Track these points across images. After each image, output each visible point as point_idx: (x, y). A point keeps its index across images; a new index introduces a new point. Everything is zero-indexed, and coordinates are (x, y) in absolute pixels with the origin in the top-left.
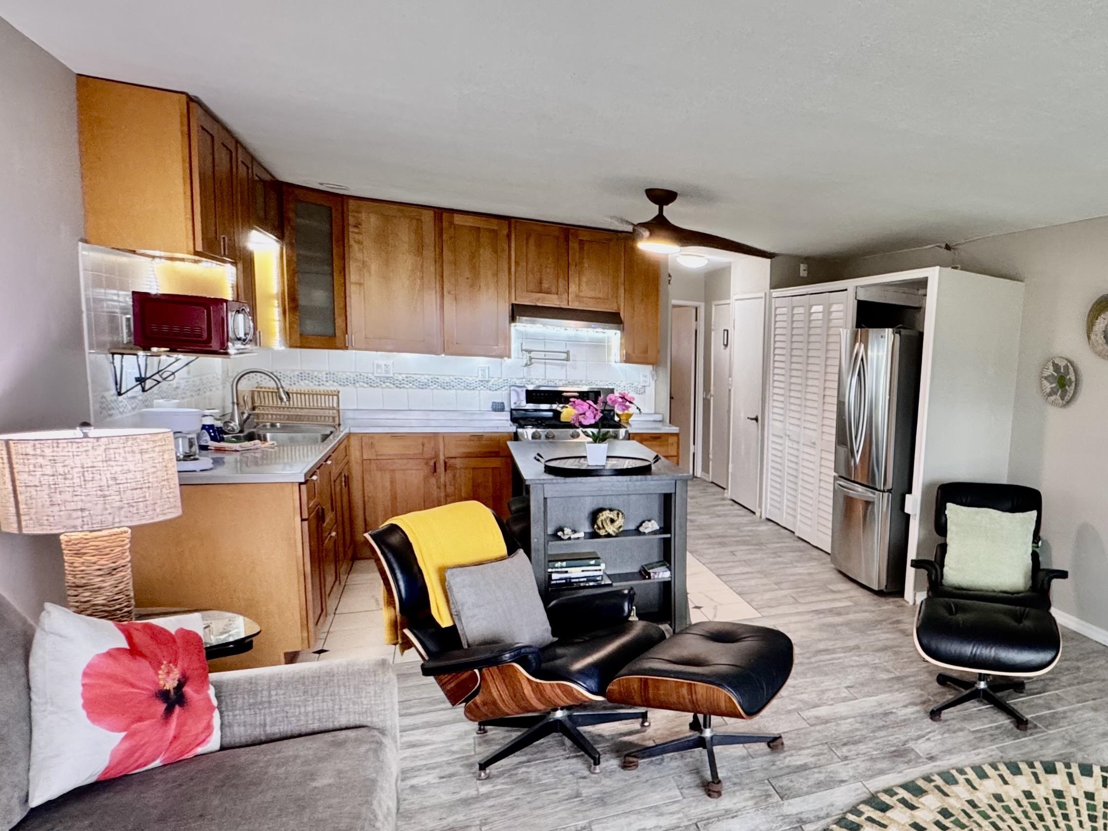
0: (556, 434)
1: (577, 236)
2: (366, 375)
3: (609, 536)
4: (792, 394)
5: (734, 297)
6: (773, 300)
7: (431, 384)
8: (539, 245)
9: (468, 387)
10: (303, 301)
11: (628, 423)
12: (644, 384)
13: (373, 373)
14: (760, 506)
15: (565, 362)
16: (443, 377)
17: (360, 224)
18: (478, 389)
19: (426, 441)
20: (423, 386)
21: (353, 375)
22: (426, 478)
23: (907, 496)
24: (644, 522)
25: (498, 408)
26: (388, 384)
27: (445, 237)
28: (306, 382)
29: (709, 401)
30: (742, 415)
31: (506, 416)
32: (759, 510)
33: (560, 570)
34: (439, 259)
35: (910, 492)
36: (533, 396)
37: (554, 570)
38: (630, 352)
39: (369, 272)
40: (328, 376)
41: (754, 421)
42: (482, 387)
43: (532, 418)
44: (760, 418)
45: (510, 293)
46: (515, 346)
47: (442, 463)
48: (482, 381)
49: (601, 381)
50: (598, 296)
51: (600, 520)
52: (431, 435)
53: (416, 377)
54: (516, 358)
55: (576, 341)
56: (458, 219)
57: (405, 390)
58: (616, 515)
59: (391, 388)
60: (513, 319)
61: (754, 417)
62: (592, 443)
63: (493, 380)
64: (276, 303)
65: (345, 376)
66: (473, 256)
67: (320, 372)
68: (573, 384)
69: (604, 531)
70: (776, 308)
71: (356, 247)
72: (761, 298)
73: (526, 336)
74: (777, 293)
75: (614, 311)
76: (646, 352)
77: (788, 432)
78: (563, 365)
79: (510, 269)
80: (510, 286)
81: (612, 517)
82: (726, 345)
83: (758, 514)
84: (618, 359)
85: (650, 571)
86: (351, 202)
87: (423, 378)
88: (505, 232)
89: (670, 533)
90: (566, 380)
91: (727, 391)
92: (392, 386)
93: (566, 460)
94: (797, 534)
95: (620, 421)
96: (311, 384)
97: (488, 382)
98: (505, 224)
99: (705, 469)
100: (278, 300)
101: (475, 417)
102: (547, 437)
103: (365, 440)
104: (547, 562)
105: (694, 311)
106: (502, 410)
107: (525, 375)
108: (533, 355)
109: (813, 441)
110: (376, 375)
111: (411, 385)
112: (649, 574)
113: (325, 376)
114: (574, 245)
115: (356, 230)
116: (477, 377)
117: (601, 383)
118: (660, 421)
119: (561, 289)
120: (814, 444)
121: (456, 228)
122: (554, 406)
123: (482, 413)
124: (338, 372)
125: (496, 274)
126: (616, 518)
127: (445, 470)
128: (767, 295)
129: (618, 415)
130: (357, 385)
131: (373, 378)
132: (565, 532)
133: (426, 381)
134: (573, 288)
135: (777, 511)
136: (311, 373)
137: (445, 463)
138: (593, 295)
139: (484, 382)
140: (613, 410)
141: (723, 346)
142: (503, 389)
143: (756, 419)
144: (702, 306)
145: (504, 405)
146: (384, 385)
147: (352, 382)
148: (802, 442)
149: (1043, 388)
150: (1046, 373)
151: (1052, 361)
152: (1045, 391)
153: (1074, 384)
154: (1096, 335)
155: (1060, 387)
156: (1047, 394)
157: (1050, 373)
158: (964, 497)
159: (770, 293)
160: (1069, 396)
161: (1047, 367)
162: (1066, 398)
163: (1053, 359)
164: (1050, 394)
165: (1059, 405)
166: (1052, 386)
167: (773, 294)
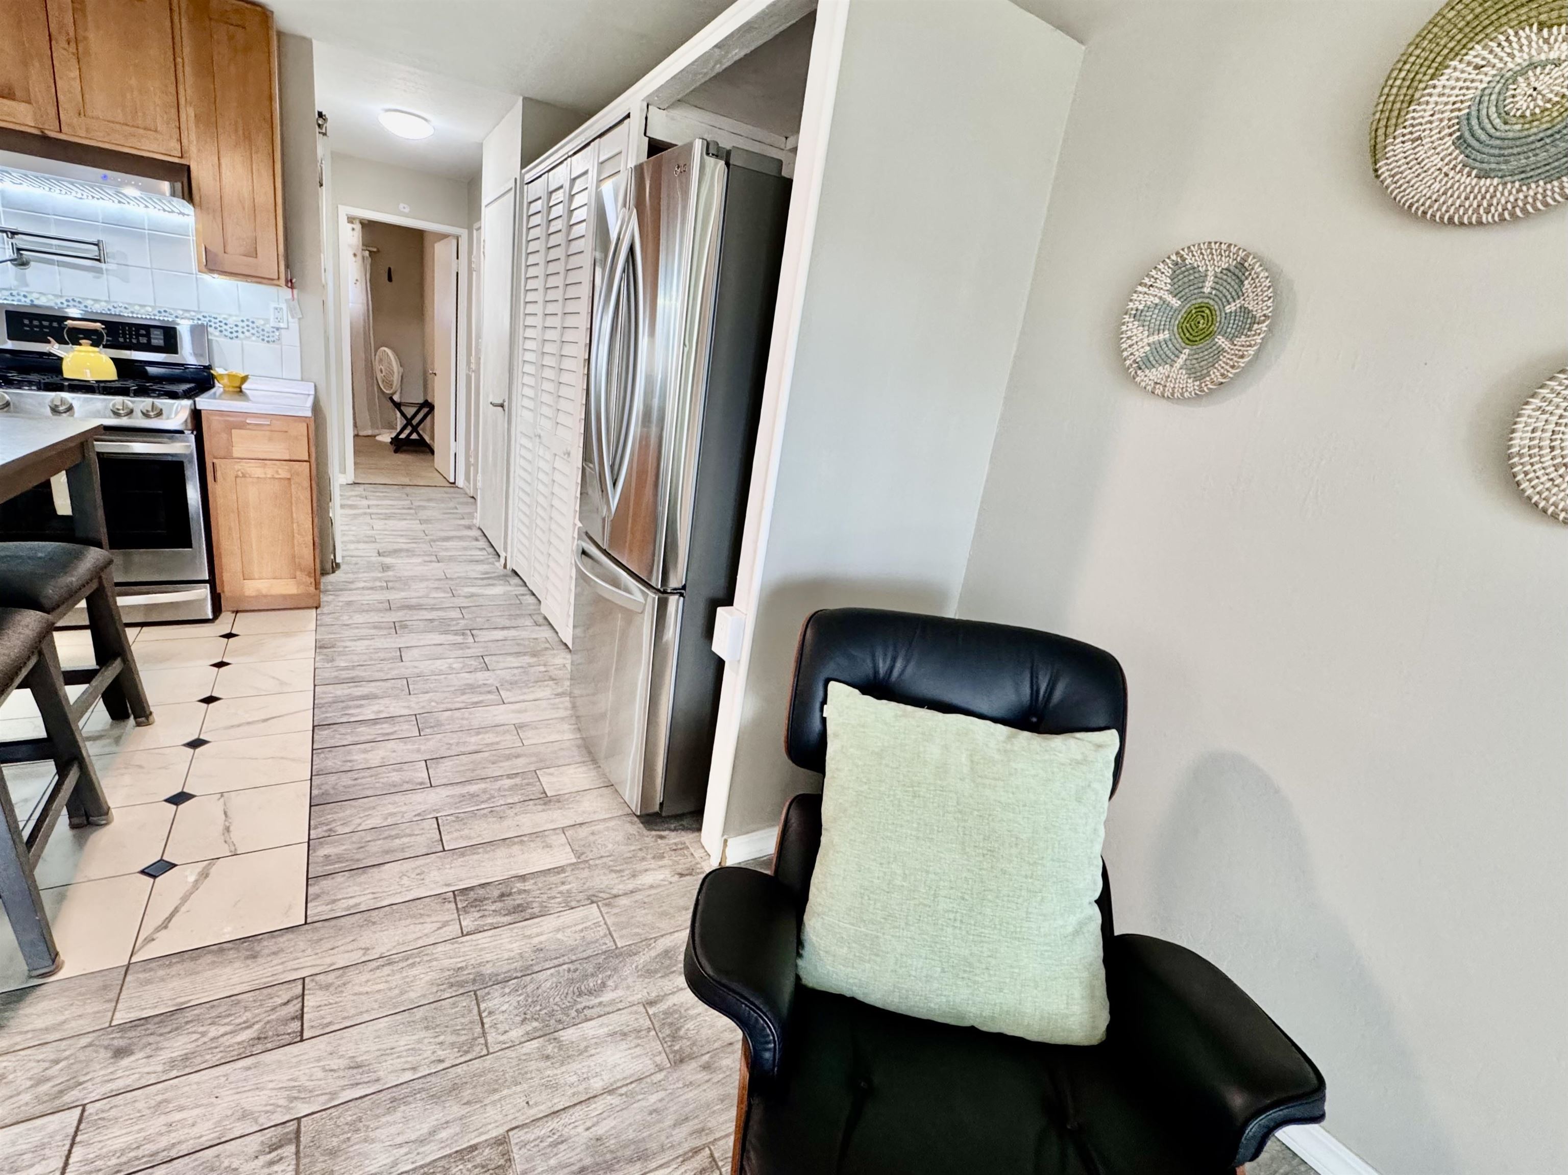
5: (484, 202)
6: (526, 187)
12: (277, 325)
14: (505, 549)
15: (97, 265)
23: (720, 611)
29: (471, 378)
30: (490, 399)
32: (504, 552)
35: (728, 600)
38: (216, 251)
41: (500, 409)
44: (506, 404)
55: (121, 225)
61: (500, 401)
70: (528, 204)
72: (512, 189)
75: (176, 160)
76: (252, 252)
77: (538, 430)
83: (503, 559)
91: (479, 361)
94: (543, 610)
99: (468, 477)
105: (454, 242)
107: (14, 282)
120: (569, 454)
128: (518, 185)
135: (524, 561)
143: (502, 406)
144: (464, 234)
148: (554, 448)
149: (1124, 346)
150: (1140, 302)
151: (1174, 257)
152: (1125, 354)
153: (1264, 327)
154: (1413, 141)
155: (1191, 342)
156: (1135, 361)
157: (1157, 301)
158: (884, 661)
159: (522, 177)
160: (1233, 367)
161: (1146, 280)
162: (1215, 375)
163: (1177, 253)
164: (1146, 363)
165: (1182, 394)
166: (1156, 338)
167: (528, 178)
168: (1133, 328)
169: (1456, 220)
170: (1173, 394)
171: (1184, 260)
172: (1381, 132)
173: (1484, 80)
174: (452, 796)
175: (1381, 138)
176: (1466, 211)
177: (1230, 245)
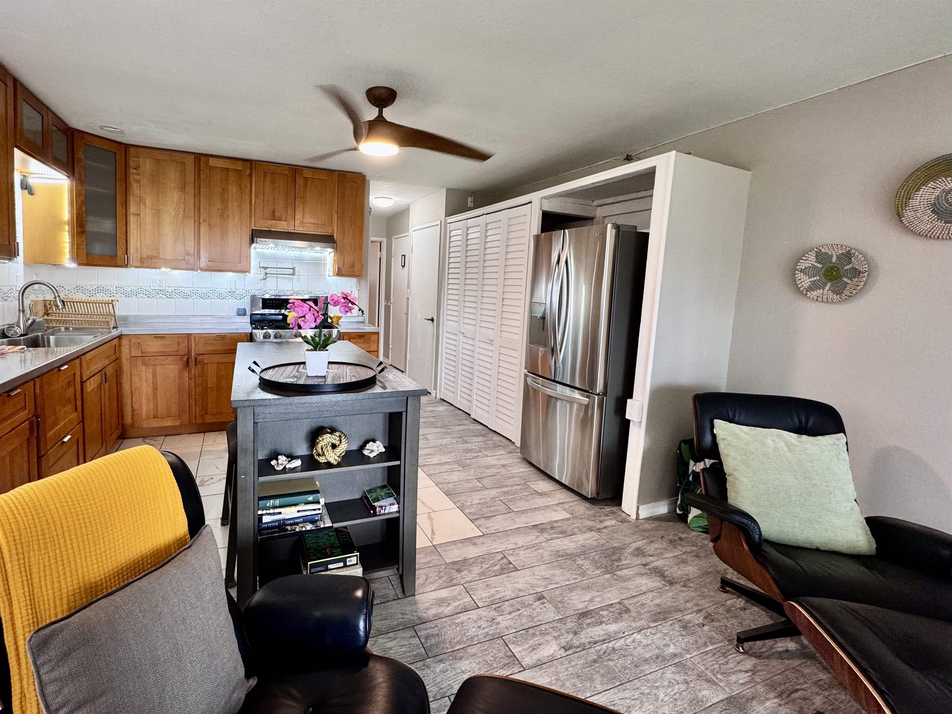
0: (283, 334)
1: (302, 174)
2: (145, 288)
3: (329, 465)
4: (467, 299)
5: (411, 229)
6: (449, 225)
7: (192, 295)
8: (273, 183)
9: (220, 297)
10: (91, 227)
11: (338, 324)
13: (150, 287)
14: (435, 389)
15: (292, 276)
16: (202, 289)
17: (139, 167)
18: (227, 298)
19: (180, 341)
20: (187, 296)
21: (136, 289)
22: (181, 371)
23: (628, 401)
24: (367, 442)
25: (241, 313)
26: (161, 295)
27: (202, 177)
28: (102, 294)
29: (390, 306)
30: (419, 317)
31: (247, 319)
32: (435, 391)
33: (272, 511)
34: (197, 194)
36: (267, 303)
37: (265, 512)
38: (341, 266)
39: (145, 204)
40: (117, 289)
41: (430, 321)
42: (230, 297)
43: (267, 320)
44: (435, 319)
45: (250, 221)
46: (254, 263)
47: (193, 358)
48: (230, 292)
49: (318, 291)
50: (317, 222)
51: (319, 446)
52: (185, 335)
53: (182, 289)
54: (255, 272)
55: (299, 260)
56: (213, 162)
57: (174, 300)
58: (338, 439)
59: (163, 298)
60: (252, 241)
61: (430, 318)
62: (311, 350)
63: (238, 291)
64: (67, 228)
65: (129, 290)
66: (224, 191)
67: (112, 286)
68: (298, 293)
69: (323, 458)
70: (451, 231)
71: (135, 185)
72: (438, 225)
73: (262, 256)
74: (450, 219)
75: (329, 234)
76: (353, 266)
77: (463, 331)
78: (290, 279)
79: (251, 201)
80: (251, 217)
81: (334, 442)
82: (404, 266)
83: (433, 395)
84: (331, 273)
85: (376, 504)
86: (132, 150)
87: (186, 290)
88: (248, 172)
89: (399, 459)
90: (292, 291)
91: (406, 299)
92: (164, 296)
93: (284, 368)
94: (473, 416)
95: (332, 322)
96: (105, 296)
97: (234, 292)
98: (248, 164)
99: (386, 355)
100: (68, 225)
101: (223, 320)
102: (276, 337)
103: (133, 340)
104: (257, 499)
105: (379, 244)
106: (245, 314)
107: (262, 287)
108: (268, 271)
109: (491, 338)
110: (153, 288)
111: (177, 296)
112: (374, 508)
113: (115, 289)
114: (300, 181)
115: (135, 171)
116: (227, 289)
117: (318, 293)
118: (362, 322)
119: (289, 217)
120: (492, 340)
121: (210, 168)
122: (283, 311)
123: (229, 318)
124: (125, 286)
125: (240, 206)
126: (337, 443)
127: (196, 365)
128: (443, 223)
129: (330, 318)
130: (138, 296)
131: (151, 291)
132: (280, 462)
133: (189, 292)
134: (298, 216)
135: (452, 394)
136: (105, 287)
137: (196, 359)
138: (313, 221)
139: (232, 293)
140: (327, 314)
141: (401, 267)
142: (246, 298)
143: (432, 320)
144: (384, 240)
145: (245, 311)
146: (158, 296)
147: (135, 294)
148: (477, 338)
149: (798, 283)
150: (803, 265)
151: (816, 250)
152: (799, 286)
153: (866, 274)
154: (914, 211)
155: (830, 280)
156: (805, 288)
157: (810, 265)
158: (731, 411)
159: (445, 221)
160: (854, 290)
161: (804, 258)
162: (846, 292)
163: (817, 248)
164: (811, 289)
165: (832, 300)
166: (813, 279)
167: (449, 221)
168: (800, 275)
169: (940, 237)
170: (827, 300)
171: (820, 250)
172: (900, 208)
173: (937, 192)
174: (499, 492)
175: (900, 210)
176: (944, 235)
177: (842, 246)
